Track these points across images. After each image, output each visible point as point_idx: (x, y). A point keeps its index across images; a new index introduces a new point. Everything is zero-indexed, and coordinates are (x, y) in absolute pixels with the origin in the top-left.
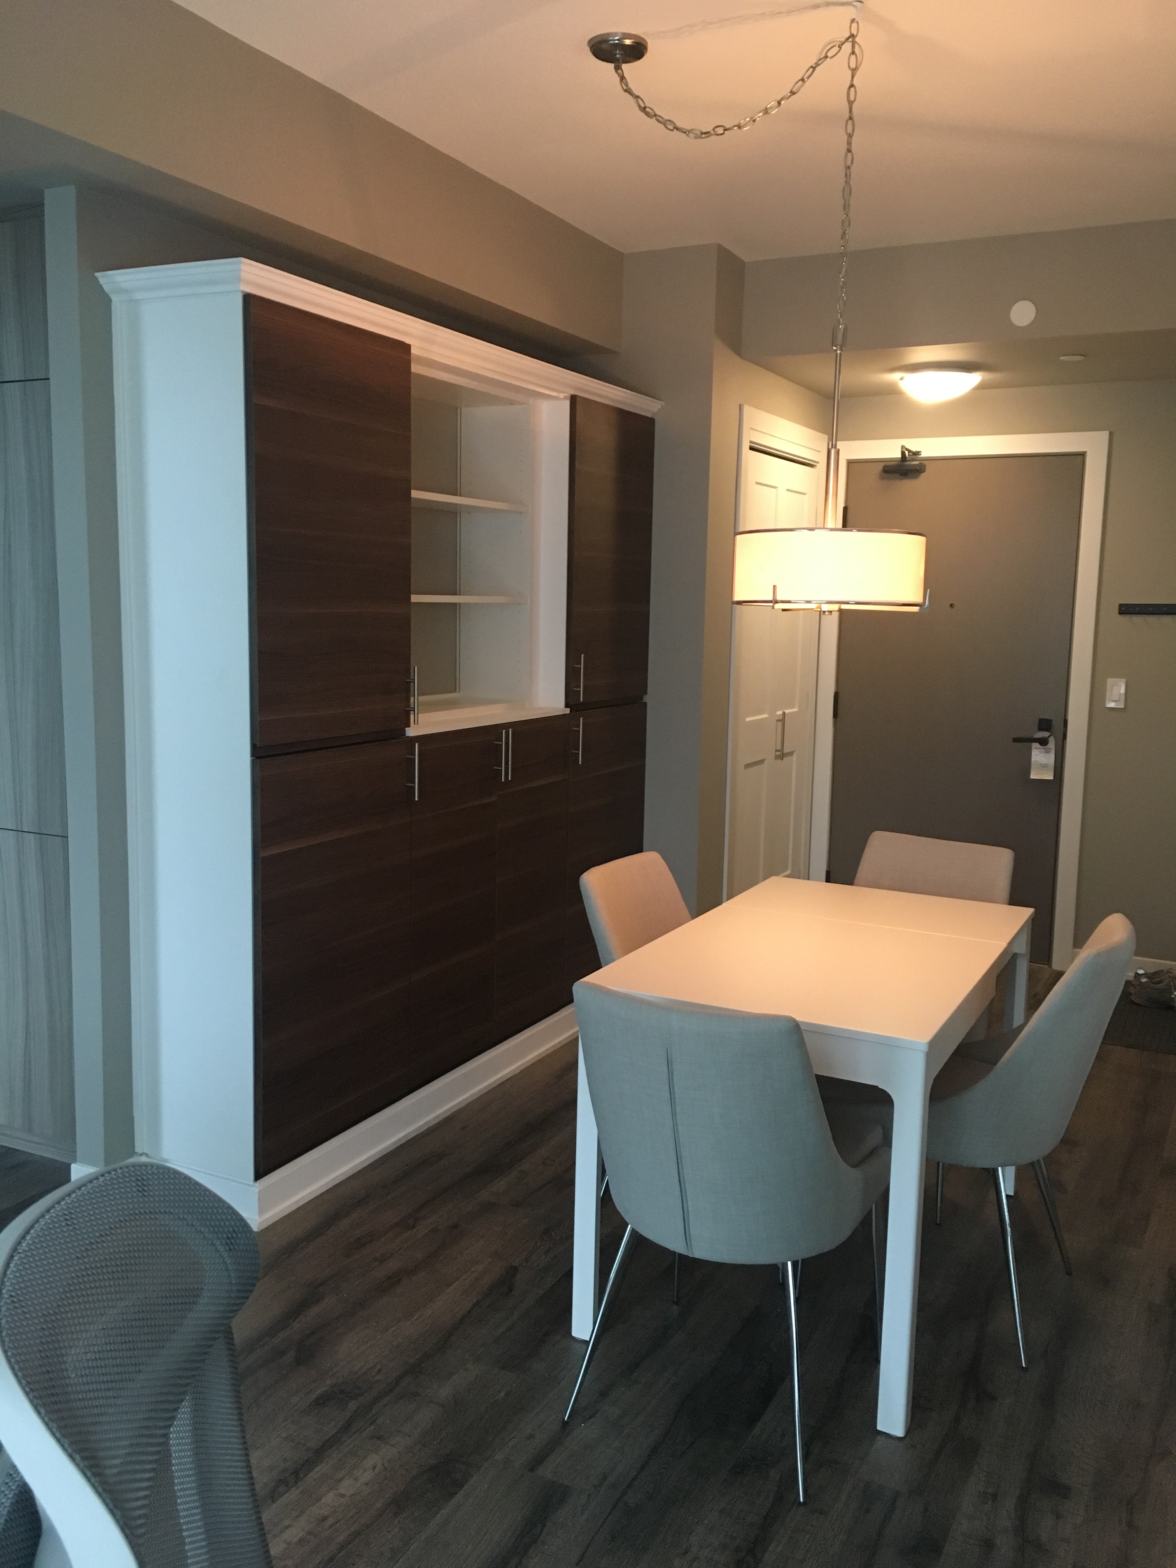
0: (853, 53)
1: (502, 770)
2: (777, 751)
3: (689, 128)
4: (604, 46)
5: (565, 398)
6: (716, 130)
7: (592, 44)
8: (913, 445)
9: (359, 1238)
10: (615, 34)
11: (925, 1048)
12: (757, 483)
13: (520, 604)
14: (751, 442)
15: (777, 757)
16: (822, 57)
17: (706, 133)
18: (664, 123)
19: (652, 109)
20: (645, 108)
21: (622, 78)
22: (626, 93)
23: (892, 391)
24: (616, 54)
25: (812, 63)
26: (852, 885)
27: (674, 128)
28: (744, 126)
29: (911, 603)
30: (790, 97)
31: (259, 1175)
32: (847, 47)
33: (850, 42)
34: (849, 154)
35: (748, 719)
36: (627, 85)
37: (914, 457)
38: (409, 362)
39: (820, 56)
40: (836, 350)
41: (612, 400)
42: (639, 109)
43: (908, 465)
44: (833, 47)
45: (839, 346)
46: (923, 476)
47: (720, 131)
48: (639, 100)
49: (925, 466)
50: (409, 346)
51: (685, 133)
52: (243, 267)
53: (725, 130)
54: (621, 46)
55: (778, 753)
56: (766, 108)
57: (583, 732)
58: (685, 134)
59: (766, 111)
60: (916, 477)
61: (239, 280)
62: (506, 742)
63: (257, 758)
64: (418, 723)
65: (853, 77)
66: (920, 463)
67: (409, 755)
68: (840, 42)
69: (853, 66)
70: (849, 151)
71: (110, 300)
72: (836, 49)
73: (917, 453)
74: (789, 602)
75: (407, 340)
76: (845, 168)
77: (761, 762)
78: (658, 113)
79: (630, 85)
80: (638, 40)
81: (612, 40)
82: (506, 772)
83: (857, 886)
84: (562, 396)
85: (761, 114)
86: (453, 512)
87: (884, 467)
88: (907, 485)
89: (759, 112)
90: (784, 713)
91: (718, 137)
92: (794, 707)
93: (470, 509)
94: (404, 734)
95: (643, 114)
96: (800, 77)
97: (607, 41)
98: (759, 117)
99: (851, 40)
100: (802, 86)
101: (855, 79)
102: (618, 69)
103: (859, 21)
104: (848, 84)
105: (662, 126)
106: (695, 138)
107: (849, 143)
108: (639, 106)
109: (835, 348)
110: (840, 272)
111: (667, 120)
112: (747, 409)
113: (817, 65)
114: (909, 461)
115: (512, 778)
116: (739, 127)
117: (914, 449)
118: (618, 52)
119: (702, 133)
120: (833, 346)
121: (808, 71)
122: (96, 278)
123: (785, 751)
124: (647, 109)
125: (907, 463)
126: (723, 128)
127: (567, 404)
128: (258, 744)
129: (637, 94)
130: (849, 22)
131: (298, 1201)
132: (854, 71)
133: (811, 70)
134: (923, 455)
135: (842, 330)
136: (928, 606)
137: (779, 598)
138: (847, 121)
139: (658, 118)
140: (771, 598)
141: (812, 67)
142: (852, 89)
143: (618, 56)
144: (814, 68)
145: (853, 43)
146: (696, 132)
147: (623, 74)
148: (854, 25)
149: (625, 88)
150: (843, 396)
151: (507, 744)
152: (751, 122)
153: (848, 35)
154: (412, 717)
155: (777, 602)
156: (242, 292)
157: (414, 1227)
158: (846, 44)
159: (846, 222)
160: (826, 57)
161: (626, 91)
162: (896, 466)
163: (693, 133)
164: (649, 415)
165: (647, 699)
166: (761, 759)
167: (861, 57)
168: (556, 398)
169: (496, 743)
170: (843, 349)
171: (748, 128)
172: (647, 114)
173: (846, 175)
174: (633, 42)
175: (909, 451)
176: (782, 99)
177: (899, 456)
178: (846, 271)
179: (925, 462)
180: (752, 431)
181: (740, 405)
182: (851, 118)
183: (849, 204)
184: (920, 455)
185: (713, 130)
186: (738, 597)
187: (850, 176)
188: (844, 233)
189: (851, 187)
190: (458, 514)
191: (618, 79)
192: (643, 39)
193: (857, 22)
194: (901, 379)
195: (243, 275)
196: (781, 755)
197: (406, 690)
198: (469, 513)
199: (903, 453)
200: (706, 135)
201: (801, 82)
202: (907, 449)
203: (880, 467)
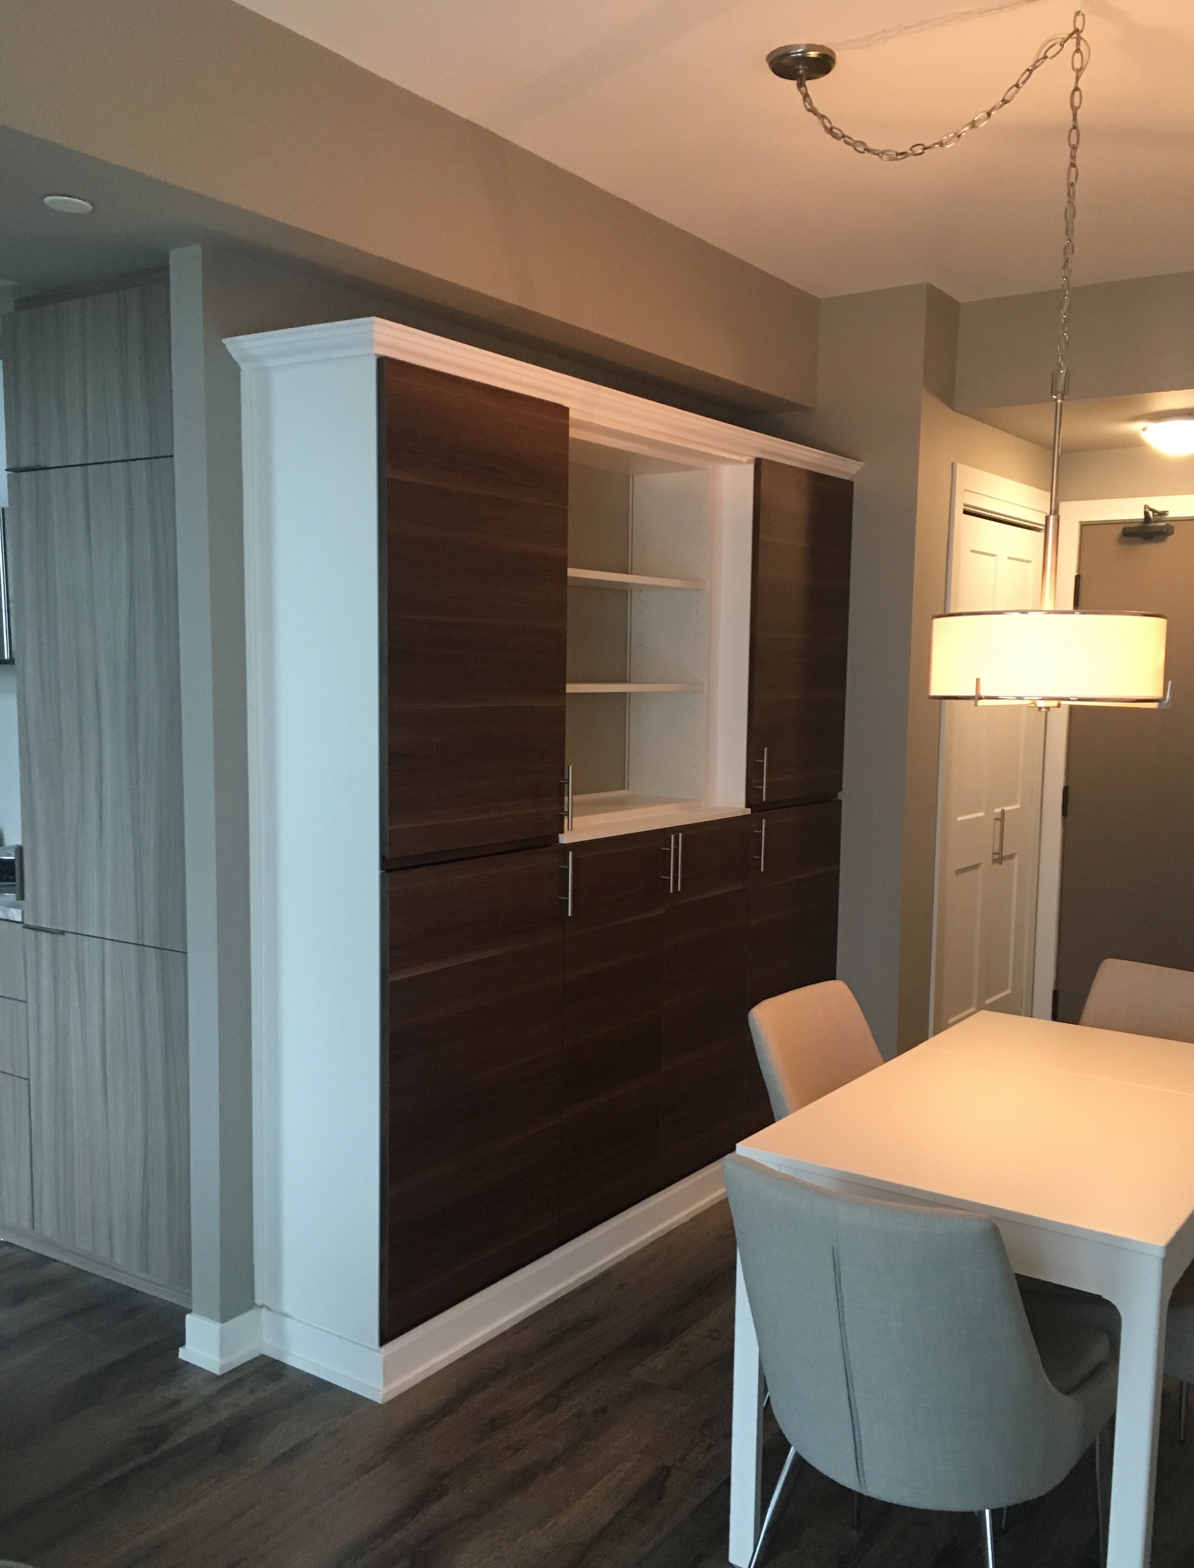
0: (1078, 50)
1: (670, 879)
2: (994, 854)
3: (882, 149)
4: (785, 61)
5: (749, 462)
6: (914, 149)
7: (771, 59)
8: (1158, 504)
9: (494, 1420)
10: (798, 46)
11: (1161, 1254)
12: (972, 551)
13: (695, 692)
14: (965, 505)
15: (994, 861)
16: (1040, 57)
17: (902, 154)
18: (855, 145)
19: (840, 130)
20: (831, 129)
21: (806, 96)
22: (810, 113)
23: (1134, 444)
24: (798, 70)
25: (1029, 65)
26: (1077, 1024)
27: (865, 150)
28: (947, 143)
29: (1149, 698)
30: (1001, 106)
31: (385, 1339)
32: (1071, 44)
33: (1075, 38)
34: (1073, 169)
35: (960, 819)
36: (811, 103)
37: (1160, 517)
38: (566, 427)
39: (1038, 56)
40: (1056, 400)
41: (804, 462)
42: (825, 131)
43: (1154, 527)
44: (1053, 46)
45: (1059, 395)
46: (1170, 539)
47: (919, 150)
48: (825, 120)
49: (1173, 528)
50: (567, 409)
51: (878, 154)
52: (376, 328)
53: (925, 149)
54: (805, 59)
55: (996, 856)
56: (974, 121)
57: (766, 835)
58: (878, 157)
59: (973, 124)
60: (1163, 540)
61: (371, 342)
62: (676, 848)
63: (387, 871)
64: (572, 829)
65: (1077, 78)
66: (1167, 524)
67: (562, 865)
68: (1063, 38)
69: (1078, 65)
70: (1073, 165)
71: (239, 369)
72: (1057, 47)
73: (1164, 513)
74: (996, 698)
75: (565, 403)
76: (1068, 185)
77: (975, 867)
78: (846, 134)
79: (814, 104)
80: (825, 52)
81: (793, 54)
82: (675, 880)
83: (1083, 1025)
84: (744, 459)
85: (967, 128)
86: (623, 590)
87: (1124, 529)
88: (1151, 549)
89: (965, 126)
90: (1003, 811)
91: (915, 157)
92: (1015, 804)
93: (642, 588)
94: (558, 841)
95: (829, 137)
96: (1014, 83)
97: (788, 55)
98: (964, 132)
99: (1075, 35)
100: (1016, 92)
101: (1079, 82)
102: (801, 87)
103: (1085, 13)
104: (1072, 89)
105: (851, 148)
106: (890, 160)
107: (1073, 157)
108: (825, 127)
109: (1055, 397)
110: (1061, 307)
111: (857, 142)
112: (960, 468)
113: (1035, 67)
114: (1153, 522)
115: (682, 888)
116: (941, 144)
117: (1159, 509)
118: (801, 67)
119: (898, 154)
120: (1052, 395)
121: (1023, 75)
122: (224, 345)
123: (1004, 854)
124: (834, 130)
125: (1151, 525)
126: (921, 147)
127: (751, 468)
128: (388, 857)
129: (823, 113)
130: (1074, 15)
131: (429, 1369)
132: (1079, 72)
133: (1028, 73)
134: (1171, 515)
135: (1064, 375)
136: (1169, 702)
137: (983, 693)
138: (1070, 131)
139: (847, 139)
140: (972, 693)
141: (1028, 70)
142: (1077, 93)
143: (801, 72)
144: (1030, 71)
145: (1077, 40)
146: (890, 153)
147: (807, 91)
148: (1080, 19)
149: (809, 107)
150: (1065, 451)
151: (676, 850)
152: (956, 138)
153: (1072, 30)
154: (566, 820)
155: (981, 698)
156: (376, 355)
157: (555, 1410)
158: (1070, 40)
159: (1068, 250)
160: (1045, 57)
161: (809, 110)
162: (1140, 528)
163: (887, 155)
164: (847, 478)
165: (841, 796)
166: (974, 864)
167: (1087, 57)
168: (738, 462)
169: (663, 849)
170: (1065, 397)
171: (952, 145)
172: (835, 136)
173: (1069, 194)
174: (819, 55)
175: (1154, 511)
176: (992, 109)
177: (1142, 516)
178: (1069, 306)
179: (1172, 524)
180: (966, 492)
181: (952, 464)
182: (1075, 127)
183: (1073, 228)
184: (1167, 515)
185: (911, 150)
186: (936, 689)
187: (1074, 194)
188: (1067, 261)
189: (1074, 207)
190: (629, 592)
191: (801, 97)
192: (831, 50)
193: (1083, 15)
194: (1144, 430)
195: (376, 336)
196: (1000, 858)
197: (561, 793)
198: (641, 591)
199: (1146, 514)
200: (901, 157)
201: (1015, 88)
202: (1151, 509)
203: (1119, 529)
